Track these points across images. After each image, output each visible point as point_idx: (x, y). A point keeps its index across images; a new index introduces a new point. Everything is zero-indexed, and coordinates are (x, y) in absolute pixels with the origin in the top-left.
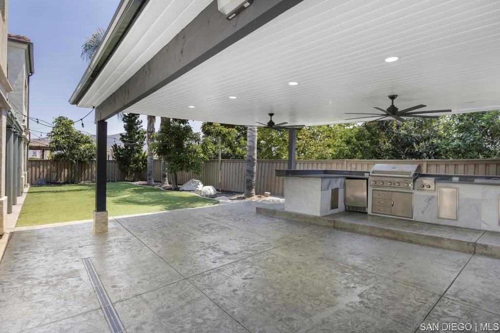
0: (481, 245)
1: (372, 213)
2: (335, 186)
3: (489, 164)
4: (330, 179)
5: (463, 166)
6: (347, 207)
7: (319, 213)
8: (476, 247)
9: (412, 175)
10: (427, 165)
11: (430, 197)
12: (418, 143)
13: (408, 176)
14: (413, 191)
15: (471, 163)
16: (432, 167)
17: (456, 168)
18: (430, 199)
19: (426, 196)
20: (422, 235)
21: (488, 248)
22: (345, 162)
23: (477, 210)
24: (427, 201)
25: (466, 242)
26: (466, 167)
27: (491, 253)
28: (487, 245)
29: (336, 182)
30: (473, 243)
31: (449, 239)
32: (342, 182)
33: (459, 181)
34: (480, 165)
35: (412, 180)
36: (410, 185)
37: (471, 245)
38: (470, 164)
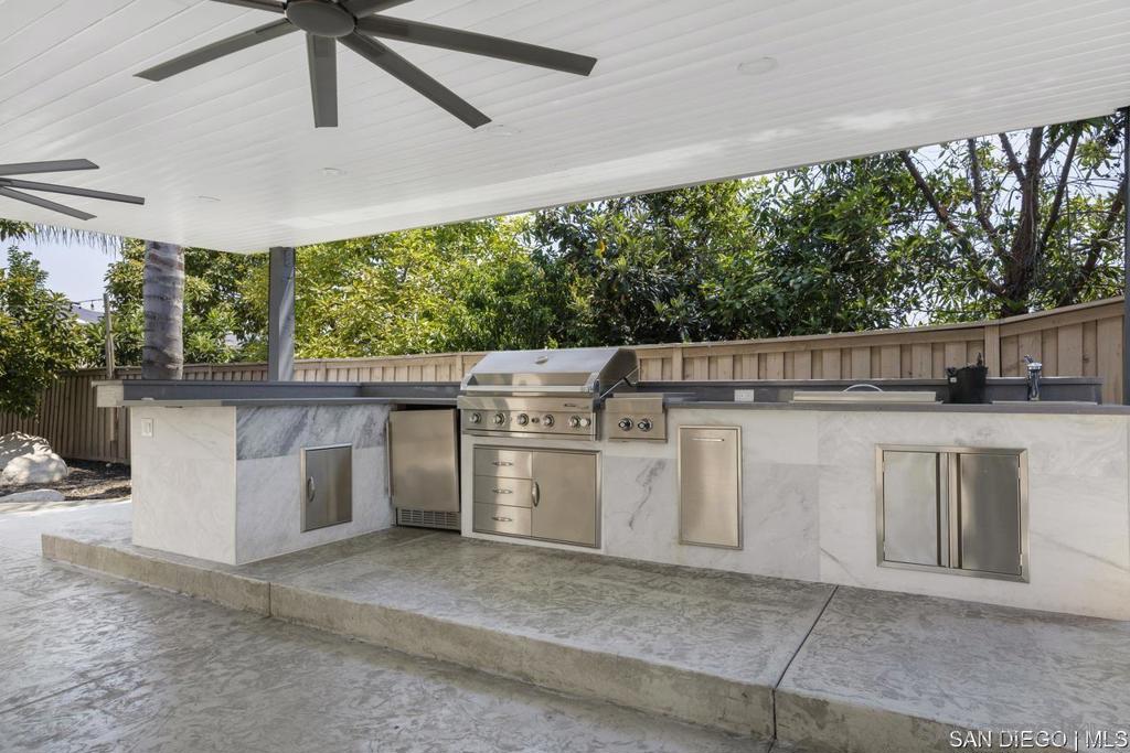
0: (796, 698)
1: (475, 530)
2: (330, 439)
3: (851, 349)
4: (295, 411)
5: (780, 360)
6: (400, 512)
7: (232, 552)
8: (781, 712)
9: (588, 387)
10: (684, 359)
11: (653, 466)
12: (665, 298)
13: (577, 389)
14: (597, 446)
15: (803, 348)
16: (697, 364)
17: (763, 364)
18: (653, 473)
19: (643, 459)
20: (566, 650)
21: (829, 718)
22: (459, 361)
23: (806, 509)
24: (644, 479)
25: (739, 684)
26: (789, 361)
27: (843, 739)
28: (825, 703)
29: (337, 421)
30: (762, 688)
31: (668, 671)
32: (371, 420)
33: (755, 400)
34: (825, 355)
35: (590, 403)
36: (583, 423)
37: (756, 698)
38: (799, 352)
